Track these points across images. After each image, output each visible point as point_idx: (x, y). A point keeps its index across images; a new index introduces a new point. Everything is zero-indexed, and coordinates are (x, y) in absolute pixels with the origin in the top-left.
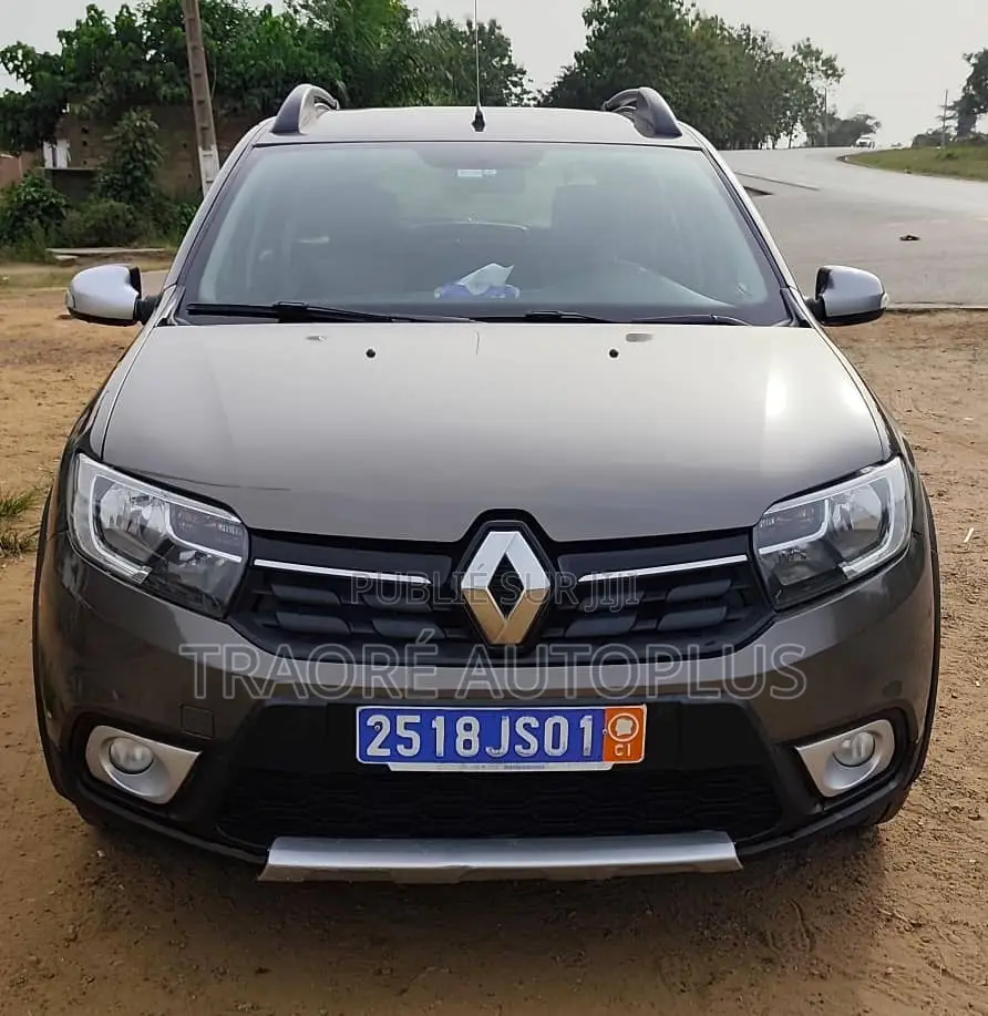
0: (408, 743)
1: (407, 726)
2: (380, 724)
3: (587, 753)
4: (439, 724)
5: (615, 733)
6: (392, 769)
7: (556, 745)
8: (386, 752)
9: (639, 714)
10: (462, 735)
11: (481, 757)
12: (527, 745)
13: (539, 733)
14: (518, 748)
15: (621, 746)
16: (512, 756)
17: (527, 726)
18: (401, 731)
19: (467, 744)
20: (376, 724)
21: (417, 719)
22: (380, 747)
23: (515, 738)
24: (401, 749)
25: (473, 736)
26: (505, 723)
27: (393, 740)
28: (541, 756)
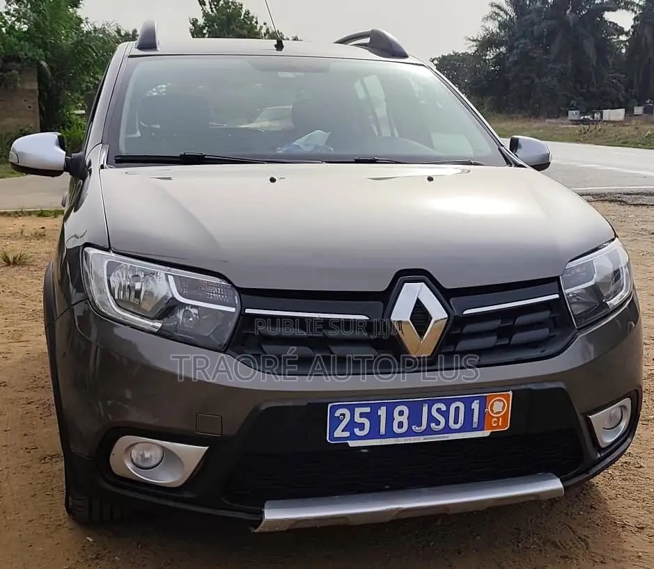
0: (362, 426)
1: (362, 415)
2: (344, 415)
3: (475, 426)
4: (382, 412)
5: (492, 411)
6: (351, 445)
7: (456, 422)
8: (347, 434)
9: (507, 397)
10: (397, 418)
11: (409, 433)
12: (438, 423)
13: (445, 414)
14: (433, 425)
15: (496, 419)
16: (429, 431)
17: (439, 410)
18: (358, 419)
19: (400, 425)
20: (341, 415)
21: (368, 410)
22: (343, 431)
23: (431, 419)
24: (357, 431)
25: (404, 419)
26: (425, 409)
27: (352, 425)
28: (447, 429)
